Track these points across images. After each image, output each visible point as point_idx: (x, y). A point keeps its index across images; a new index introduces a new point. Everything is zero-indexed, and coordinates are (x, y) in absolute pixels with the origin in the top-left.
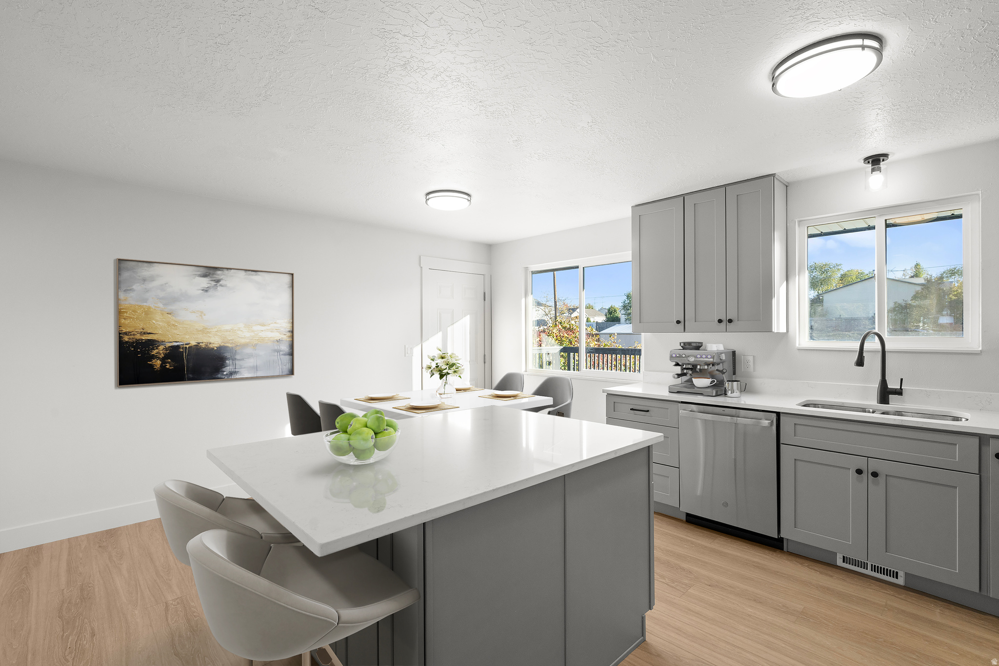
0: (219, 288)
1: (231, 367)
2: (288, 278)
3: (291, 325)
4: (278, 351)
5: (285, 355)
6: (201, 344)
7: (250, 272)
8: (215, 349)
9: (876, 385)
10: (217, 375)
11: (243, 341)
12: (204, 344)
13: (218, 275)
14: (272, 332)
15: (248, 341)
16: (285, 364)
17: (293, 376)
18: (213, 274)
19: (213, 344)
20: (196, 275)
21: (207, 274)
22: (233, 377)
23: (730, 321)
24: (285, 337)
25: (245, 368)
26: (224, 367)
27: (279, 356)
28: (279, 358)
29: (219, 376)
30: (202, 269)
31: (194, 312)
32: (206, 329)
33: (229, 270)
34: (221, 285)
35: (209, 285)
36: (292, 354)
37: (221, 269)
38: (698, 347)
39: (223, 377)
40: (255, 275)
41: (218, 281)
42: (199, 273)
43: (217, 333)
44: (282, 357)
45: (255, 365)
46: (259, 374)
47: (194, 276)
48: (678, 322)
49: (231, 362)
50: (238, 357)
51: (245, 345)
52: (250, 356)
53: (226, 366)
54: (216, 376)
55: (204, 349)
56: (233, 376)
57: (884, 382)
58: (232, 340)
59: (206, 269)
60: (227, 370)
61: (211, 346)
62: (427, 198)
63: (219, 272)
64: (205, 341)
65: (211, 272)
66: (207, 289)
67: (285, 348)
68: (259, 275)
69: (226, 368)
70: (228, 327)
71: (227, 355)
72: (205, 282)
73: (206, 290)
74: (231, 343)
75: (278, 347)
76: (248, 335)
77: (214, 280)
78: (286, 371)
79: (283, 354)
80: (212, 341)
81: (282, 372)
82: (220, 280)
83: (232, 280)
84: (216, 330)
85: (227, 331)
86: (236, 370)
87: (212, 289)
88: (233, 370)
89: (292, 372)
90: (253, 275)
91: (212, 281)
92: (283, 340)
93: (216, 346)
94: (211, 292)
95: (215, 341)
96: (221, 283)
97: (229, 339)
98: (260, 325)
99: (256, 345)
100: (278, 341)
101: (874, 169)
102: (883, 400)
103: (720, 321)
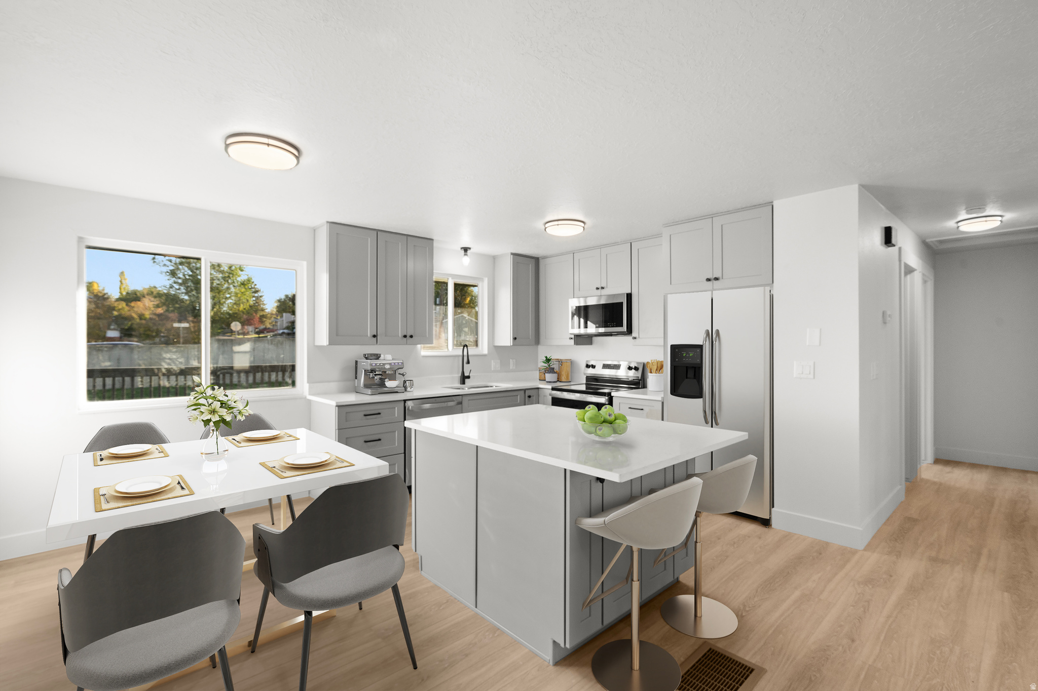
9: (460, 375)
23: (411, 336)
38: (377, 357)
48: (374, 336)
57: (463, 373)
62: (228, 143)
101: (465, 255)
102: (463, 382)
103: (405, 336)
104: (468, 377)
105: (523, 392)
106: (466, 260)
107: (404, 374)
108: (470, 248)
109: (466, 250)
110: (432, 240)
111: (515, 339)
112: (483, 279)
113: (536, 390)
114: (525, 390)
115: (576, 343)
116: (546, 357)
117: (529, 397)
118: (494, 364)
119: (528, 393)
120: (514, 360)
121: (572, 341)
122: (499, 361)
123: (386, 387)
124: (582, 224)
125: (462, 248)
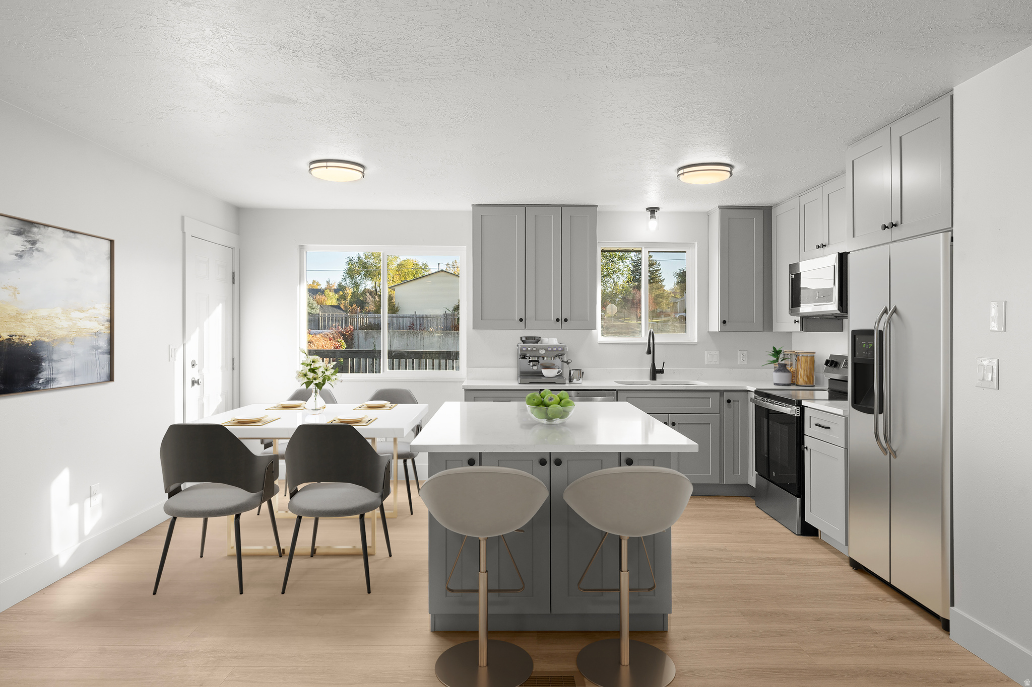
0: (35, 254)
1: (47, 373)
2: (107, 245)
3: (109, 312)
4: (96, 348)
5: (103, 353)
6: (14, 337)
7: (68, 233)
8: (30, 344)
9: (648, 368)
10: (32, 384)
11: (61, 333)
12: (18, 337)
13: (34, 234)
14: (90, 321)
15: (66, 333)
16: (103, 367)
17: (111, 383)
18: (29, 232)
19: (28, 337)
20: (9, 230)
21: (22, 230)
22: (49, 388)
23: (566, 320)
24: (103, 328)
25: (62, 373)
26: (40, 372)
27: (97, 355)
28: (97, 358)
29: (34, 386)
30: (16, 222)
31: (6, 288)
32: (20, 314)
33: (46, 228)
34: (37, 250)
35: (23, 248)
36: (111, 352)
37: (37, 225)
38: (537, 340)
39: (39, 387)
40: (74, 238)
41: (34, 243)
42: (12, 228)
43: (32, 321)
44: (101, 356)
45: (73, 368)
46: (78, 381)
47: (7, 232)
48: (521, 320)
49: (47, 365)
50: (55, 357)
51: (62, 340)
52: (68, 355)
53: (42, 371)
54: (31, 386)
55: (18, 344)
56: (49, 385)
57: (653, 365)
58: (48, 332)
59: (21, 222)
60: (44, 375)
61: (26, 340)
62: (311, 168)
63: (35, 230)
64: (19, 333)
65: (26, 228)
66: (22, 254)
67: (103, 344)
68: (78, 238)
69: (42, 374)
70: (43, 312)
71: (44, 354)
72: (18, 243)
73: (20, 256)
74: (48, 337)
75: (97, 342)
76: (65, 324)
77: (30, 241)
78: (105, 378)
79: (101, 353)
80: (26, 333)
81: (100, 379)
82: (36, 241)
83: (50, 242)
84: (30, 316)
85: (43, 318)
86: (54, 376)
87: (27, 255)
88: (49, 376)
89: (111, 378)
90: (71, 237)
91: (27, 241)
92: (100, 333)
93: (31, 340)
94: (26, 259)
95: (29, 333)
96: (37, 245)
97: (46, 329)
98: (78, 310)
99: (74, 340)
100: (97, 334)
101: (651, 217)
102: (654, 378)
103: (558, 320)
104: (661, 371)
105: (718, 394)
106: (653, 224)
107: (569, 361)
108: (658, 208)
109: (653, 211)
110: (596, 206)
111: (724, 322)
112: (694, 243)
113: (743, 394)
114: (721, 392)
115: (804, 328)
116: (774, 348)
117: (729, 401)
118: (710, 356)
119: (726, 396)
120: (745, 352)
121: (798, 325)
122: (718, 353)
123: (543, 376)
124: (728, 169)
125: (647, 209)
